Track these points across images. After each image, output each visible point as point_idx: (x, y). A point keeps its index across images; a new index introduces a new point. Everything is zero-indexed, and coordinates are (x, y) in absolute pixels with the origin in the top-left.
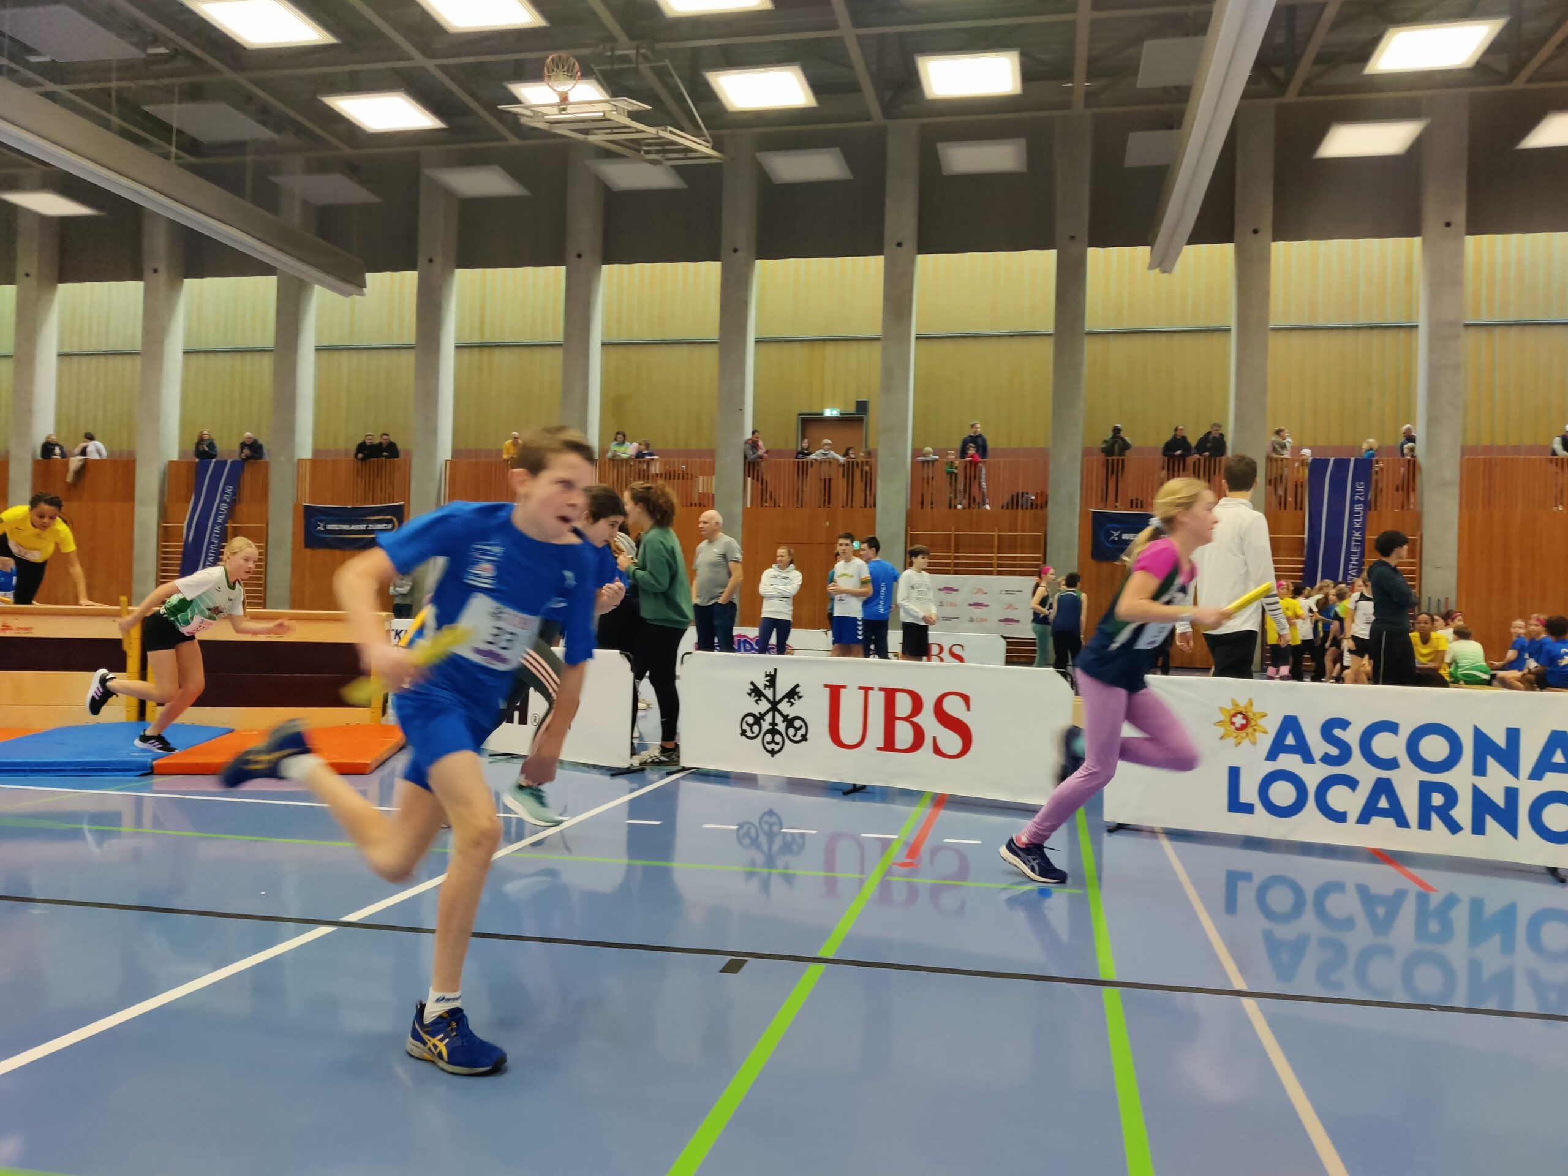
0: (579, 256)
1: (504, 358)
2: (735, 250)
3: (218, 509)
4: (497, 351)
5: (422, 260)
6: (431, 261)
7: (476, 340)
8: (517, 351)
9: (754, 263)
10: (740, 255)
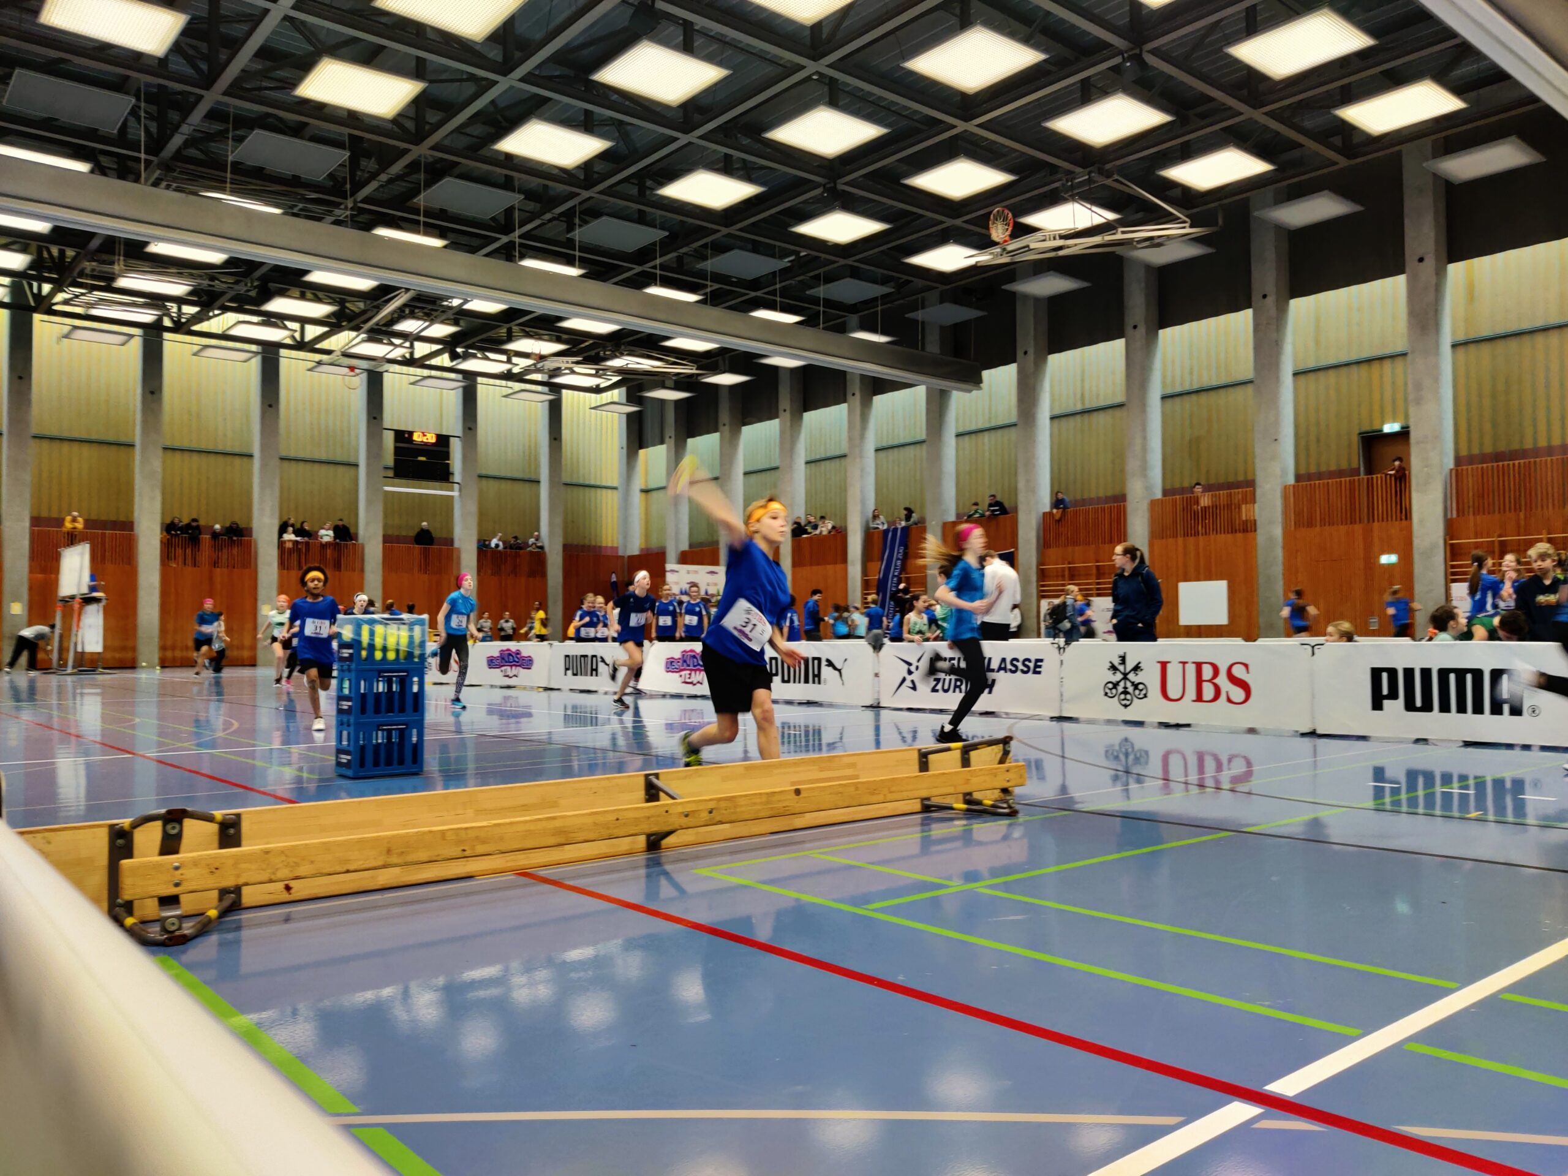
0: (1135, 327)
1: (1101, 418)
2: (1265, 296)
3: (896, 566)
4: (1095, 414)
5: (1020, 354)
6: (1026, 353)
7: (1079, 407)
8: (1110, 411)
9: (1287, 303)
10: (1271, 300)
